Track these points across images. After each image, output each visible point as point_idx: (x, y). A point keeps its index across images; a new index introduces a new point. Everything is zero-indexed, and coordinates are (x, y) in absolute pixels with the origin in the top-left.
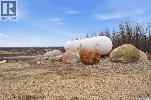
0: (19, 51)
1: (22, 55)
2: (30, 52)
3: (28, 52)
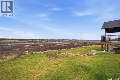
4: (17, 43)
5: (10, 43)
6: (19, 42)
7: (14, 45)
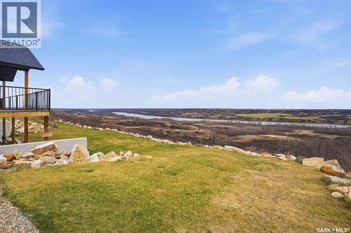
0: (309, 116)
1: (314, 122)
2: (329, 118)
3: (326, 117)
4: (285, 120)
5: (270, 120)
6: (292, 118)
7: (275, 126)
